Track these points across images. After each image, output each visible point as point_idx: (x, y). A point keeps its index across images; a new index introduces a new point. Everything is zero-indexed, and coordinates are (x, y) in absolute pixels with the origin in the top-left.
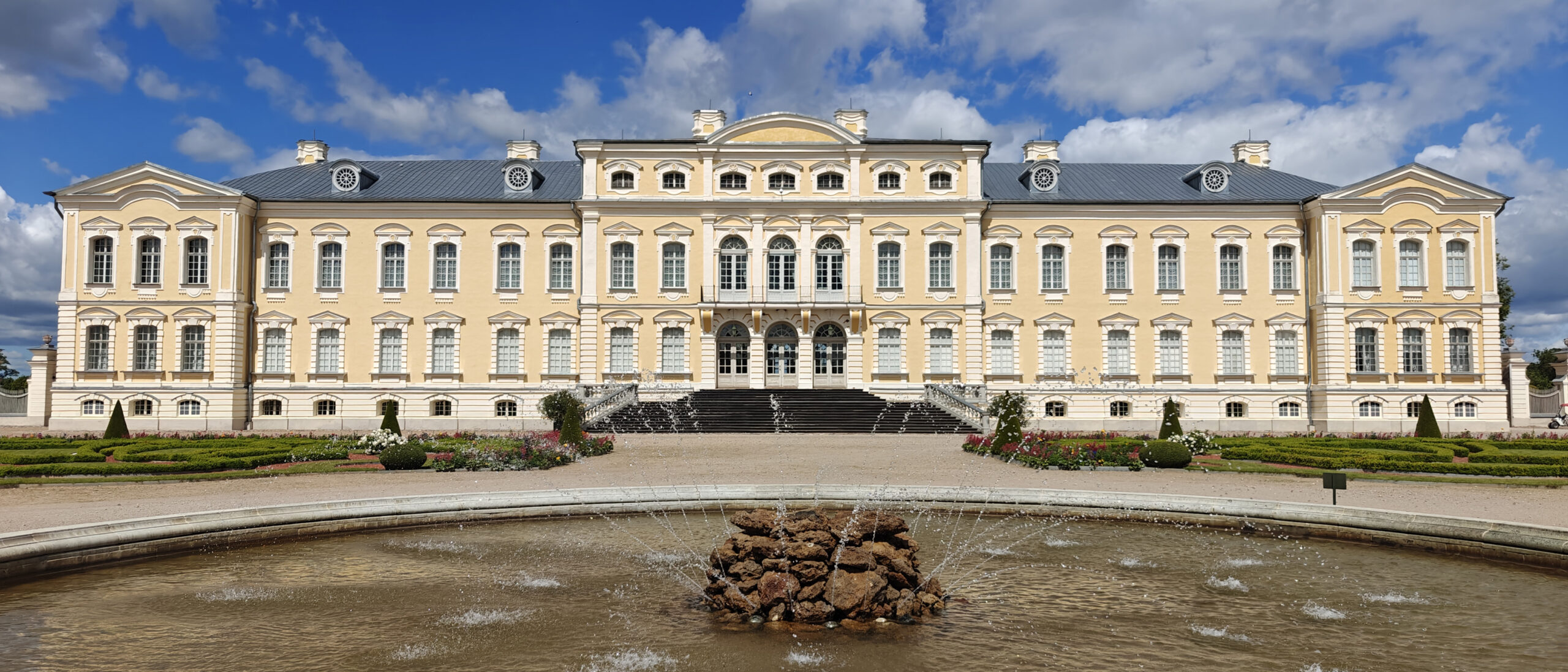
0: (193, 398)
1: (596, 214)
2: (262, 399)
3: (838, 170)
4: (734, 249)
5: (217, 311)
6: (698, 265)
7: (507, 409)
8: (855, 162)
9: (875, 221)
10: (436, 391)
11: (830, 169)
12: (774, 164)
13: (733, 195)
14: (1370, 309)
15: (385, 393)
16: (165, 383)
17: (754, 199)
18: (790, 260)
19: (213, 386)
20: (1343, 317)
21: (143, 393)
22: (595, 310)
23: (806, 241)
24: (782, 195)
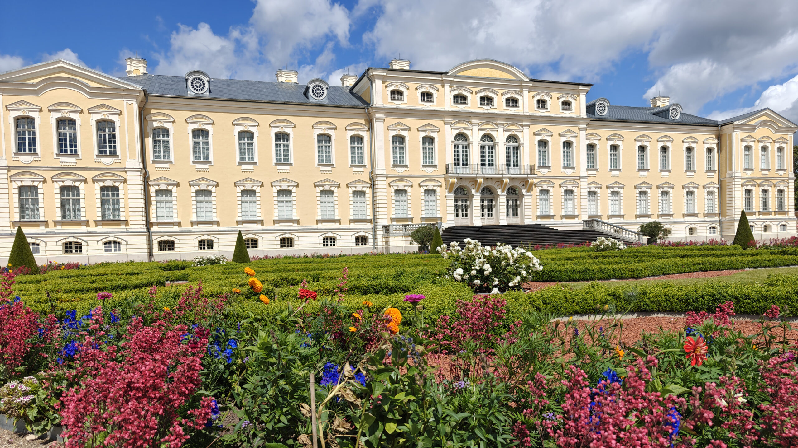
0: (115, 239)
1: (382, 116)
2: (159, 239)
3: (516, 96)
4: (460, 141)
5: (129, 176)
6: (443, 151)
7: (329, 242)
8: (525, 92)
9: (537, 127)
10: (284, 231)
11: (512, 95)
12: (483, 90)
13: (461, 108)
14: (751, 180)
15: (249, 234)
16: (90, 229)
17: (473, 110)
18: (492, 148)
19: (130, 230)
20: (740, 183)
21: (73, 237)
22: (385, 178)
23: (501, 137)
24: (486, 109)
